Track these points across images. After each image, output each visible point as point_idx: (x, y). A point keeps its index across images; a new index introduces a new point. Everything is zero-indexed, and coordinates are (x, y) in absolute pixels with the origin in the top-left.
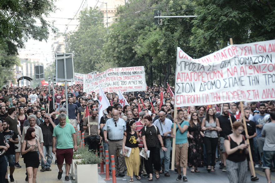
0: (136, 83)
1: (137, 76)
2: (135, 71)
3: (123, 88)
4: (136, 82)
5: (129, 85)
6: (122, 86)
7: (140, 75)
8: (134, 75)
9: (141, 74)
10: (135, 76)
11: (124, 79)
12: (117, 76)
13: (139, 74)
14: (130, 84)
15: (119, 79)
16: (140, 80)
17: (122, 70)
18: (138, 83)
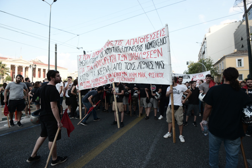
0: (151, 67)
1: (152, 52)
2: (150, 41)
3: (128, 75)
4: (150, 64)
5: (140, 71)
6: (126, 71)
7: (159, 48)
8: (147, 50)
9: (161, 46)
10: (149, 53)
11: (130, 59)
12: (119, 53)
13: (157, 48)
14: (141, 68)
15: (123, 59)
16: (159, 59)
17: (128, 44)
18: (154, 67)
